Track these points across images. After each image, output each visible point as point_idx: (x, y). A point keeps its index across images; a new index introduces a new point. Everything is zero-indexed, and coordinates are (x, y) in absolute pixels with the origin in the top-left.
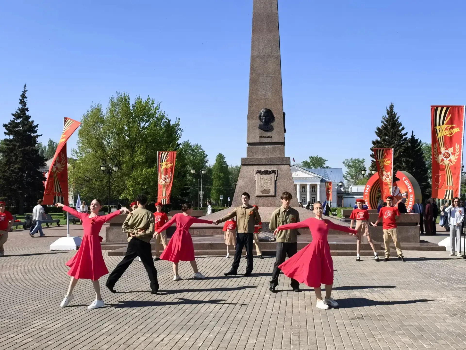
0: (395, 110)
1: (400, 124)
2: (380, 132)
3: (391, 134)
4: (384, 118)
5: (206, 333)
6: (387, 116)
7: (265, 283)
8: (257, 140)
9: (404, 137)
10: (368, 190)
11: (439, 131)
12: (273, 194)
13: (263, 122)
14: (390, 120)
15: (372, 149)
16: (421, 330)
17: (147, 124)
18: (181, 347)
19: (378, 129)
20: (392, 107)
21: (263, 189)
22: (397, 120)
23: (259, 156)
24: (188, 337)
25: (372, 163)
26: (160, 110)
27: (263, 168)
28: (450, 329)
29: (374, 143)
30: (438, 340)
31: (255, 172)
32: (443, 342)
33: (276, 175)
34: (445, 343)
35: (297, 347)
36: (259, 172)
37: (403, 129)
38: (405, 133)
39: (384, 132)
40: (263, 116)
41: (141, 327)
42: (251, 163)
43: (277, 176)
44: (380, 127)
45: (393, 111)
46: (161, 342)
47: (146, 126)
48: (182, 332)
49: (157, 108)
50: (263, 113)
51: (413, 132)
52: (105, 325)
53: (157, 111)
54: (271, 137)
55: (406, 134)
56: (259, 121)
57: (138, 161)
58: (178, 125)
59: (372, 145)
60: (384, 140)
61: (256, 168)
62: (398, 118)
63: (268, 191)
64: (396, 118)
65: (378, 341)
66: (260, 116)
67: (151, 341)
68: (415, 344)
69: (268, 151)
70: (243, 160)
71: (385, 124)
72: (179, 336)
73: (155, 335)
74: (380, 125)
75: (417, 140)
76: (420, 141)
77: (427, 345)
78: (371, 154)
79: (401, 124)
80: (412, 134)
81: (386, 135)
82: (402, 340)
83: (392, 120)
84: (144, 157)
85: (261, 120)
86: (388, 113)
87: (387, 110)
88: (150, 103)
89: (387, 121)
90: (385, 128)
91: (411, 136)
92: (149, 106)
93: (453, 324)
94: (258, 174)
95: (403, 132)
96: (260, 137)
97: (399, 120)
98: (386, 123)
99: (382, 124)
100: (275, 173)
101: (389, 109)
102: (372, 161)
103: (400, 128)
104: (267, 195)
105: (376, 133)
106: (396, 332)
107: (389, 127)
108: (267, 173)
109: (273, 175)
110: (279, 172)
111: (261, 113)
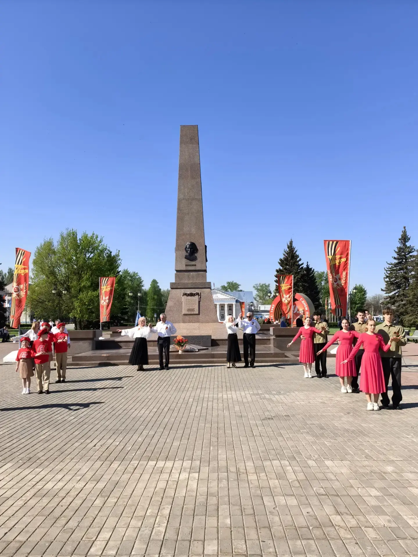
0: (294, 245)
1: (298, 256)
2: (282, 262)
3: (290, 264)
4: (285, 252)
5: (135, 437)
6: (288, 250)
7: (190, 388)
8: (184, 268)
9: (301, 267)
12: (197, 313)
13: (188, 253)
14: (290, 253)
15: (276, 276)
16: (322, 428)
17: (92, 255)
18: (111, 452)
19: (281, 260)
20: (291, 243)
21: (188, 308)
22: (295, 253)
23: (185, 281)
24: (118, 442)
25: (276, 287)
26: (103, 243)
27: (188, 291)
28: (347, 427)
29: (277, 271)
30: (337, 437)
31: (182, 295)
32: (340, 439)
33: (199, 297)
34: (343, 440)
35: (216, 448)
36: (185, 294)
37: (300, 260)
38: (302, 263)
39: (285, 262)
40: (189, 248)
41: (76, 433)
42: (179, 287)
43: (200, 298)
44: (282, 259)
45: (292, 246)
46: (94, 447)
47: (91, 256)
48: (114, 437)
49: (101, 242)
50: (188, 245)
51: (308, 262)
53: (100, 244)
54: (195, 265)
55: (303, 264)
56: (185, 252)
57: (84, 286)
58: (118, 256)
59: (276, 273)
60: (285, 269)
61: (183, 291)
62: (296, 252)
63: (193, 310)
64: (295, 252)
65: (286, 440)
66: (186, 248)
67: (84, 446)
68: (317, 442)
69: (192, 277)
70: (172, 284)
71: (286, 256)
72: (110, 441)
73: (88, 441)
74: (282, 257)
75: (311, 269)
76: (314, 269)
77: (328, 443)
78: (275, 280)
79: (299, 256)
80: (307, 264)
81: (287, 265)
82: (307, 438)
83: (291, 253)
84: (89, 282)
85: (187, 251)
86: (288, 248)
87: (288, 245)
88: (95, 237)
89: (287, 254)
90: (286, 259)
91: (307, 266)
92: (94, 240)
93: (348, 421)
94: (185, 296)
95: (300, 263)
96: (186, 265)
97: (297, 253)
98: (286, 255)
99: (284, 256)
100: (199, 295)
101: (289, 244)
102: (276, 285)
103: (298, 259)
104: (192, 313)
105: (279, 263)
106: (301, 431)
107: (289, 258)
108: (192, 295)
109: (197, 297)
110: (202, 294)
111: (187, 246)
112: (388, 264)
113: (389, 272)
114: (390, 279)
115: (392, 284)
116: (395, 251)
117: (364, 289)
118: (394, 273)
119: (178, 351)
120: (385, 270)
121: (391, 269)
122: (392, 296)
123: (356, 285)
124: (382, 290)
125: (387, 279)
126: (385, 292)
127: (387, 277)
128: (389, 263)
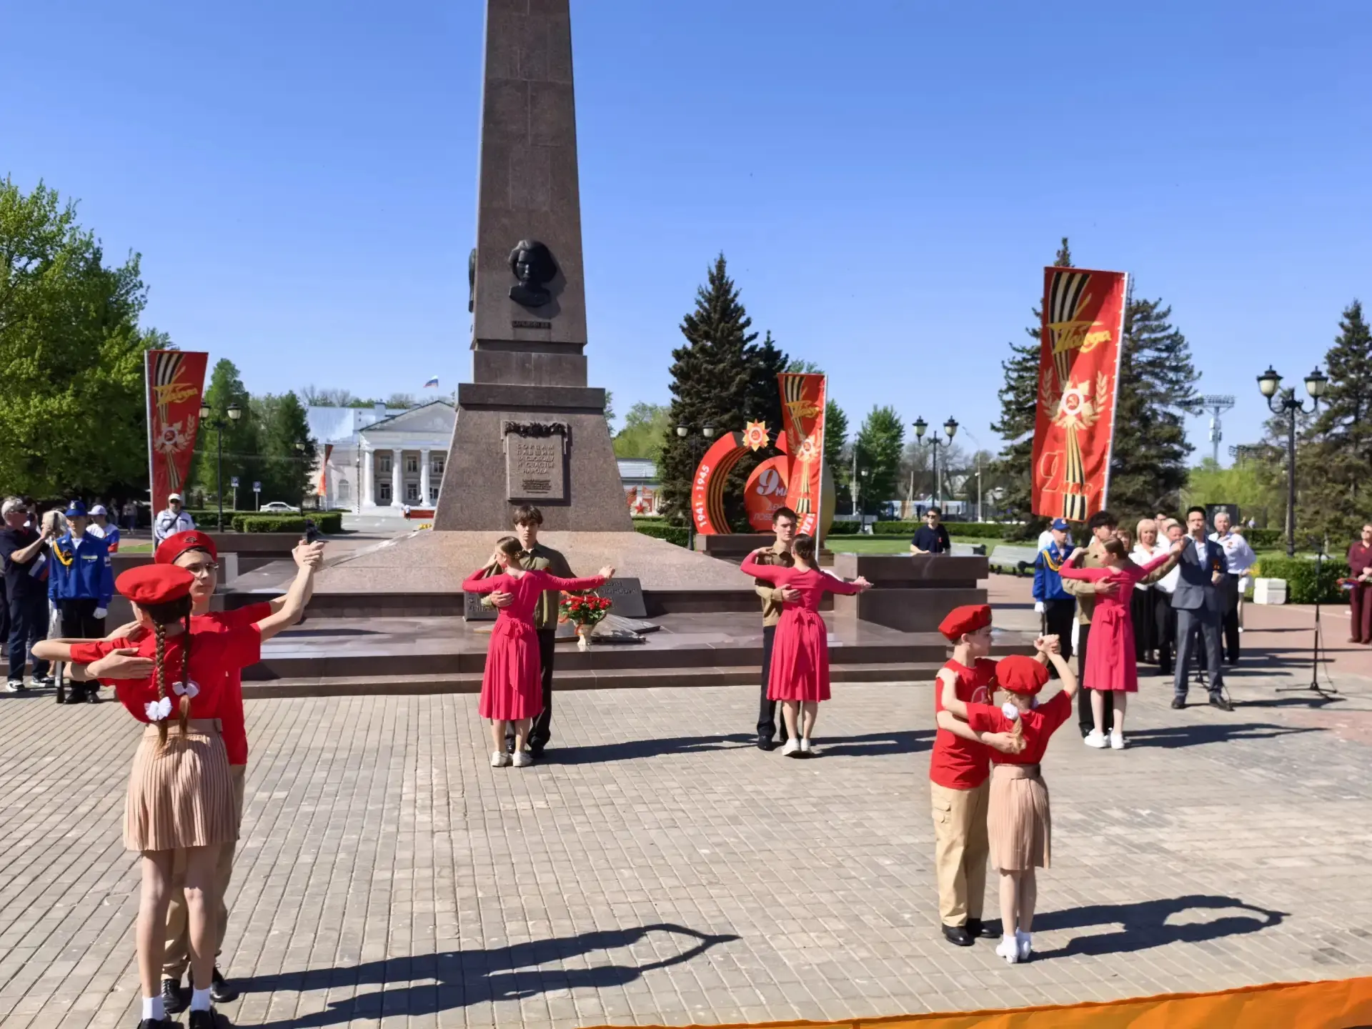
0: (730, 273)
1: (740, 311)
2: (692, 327)
3: (719, 334)
4: (701, 293)
6: (710, 287)
8: (507, 333)
9: (747, 347)
10: (705, 479)
11: (1060, 336)
12: (559, 495)
13: (523, 280)
14: (718, 298)
15: (674, 372)
17: (36, 263)
19: (689, 319)
20: (721, 265)
21: (526, 477)
22: (733, 300)
23: (512, 381)
25: (674, 407)
26: (74, 223)
27: (526, 420)
29: (677, 355)
31: (502, 429)
33: (566, 440)
36: (513, 429)
37: (748, 323)
38: (753, 333)
39: (703, 327)
40: (524, 263)
42: (491, 401)
43: (570, 444)
44: (693, 315)
45: (723, 277)
47: (30, 268)
49: (67, 217)
50: (522, 252)
51: (769, 332)
53: (67, 226)
54: (549, 326)
55: (753, 337)
56: (511, 273)
57: (13, 374)
58: (136, 271)
59: (672, 361)
60: (703, 350)
61: (505, 418)
62: (736, 295)
63: (544, 485)
64: (732, 295)
66: (515, 260)
69: (538, 367)
70: (463, 388)
71: (705, 309)
74: (693, 310)
75: (779, 353)
76: (787, 356)
78: (671, 384)
79: (743, 311)
80: (768, 338)
81: (707, 336)
83: (722, 299)
84: (32, 363)
85: (517, 273)
86: (712, 281)
87: (710, 272)
88: (44, 202)
89: (709, 300)
90: (705, 318)
91: (766, 343)
92: (42, 212)
94: (515, 436)
95: (747, 332)
96: (517, 325)
97: (740, 301)
98: (706, 305)
99: (697, 307)
100: (563, 434)
101: (714, 271)
102: (674, 401)
103: (742, 320)
104: (542, 496)
105: (684, 330)
107: (715, 316)
108: (538, 431)
109: (556, 440)
110: (574, 430)
111: (517, 254)
112: (1014, 349)
113: (1015, 375)
114: (1017, 396)
115: (1020, 409)
116: (1034, 310)
117: (897, 421)
118: (1033, 378)
119: (577, 639)
120: (1005, 367)
121: (1021, 367)
122: (1020, 446)
123: (875, 407)
124: (993, 427)
125: (1010, 396)
126: (1001, 435)
127: (1011, 388)
128: (1016, 346)
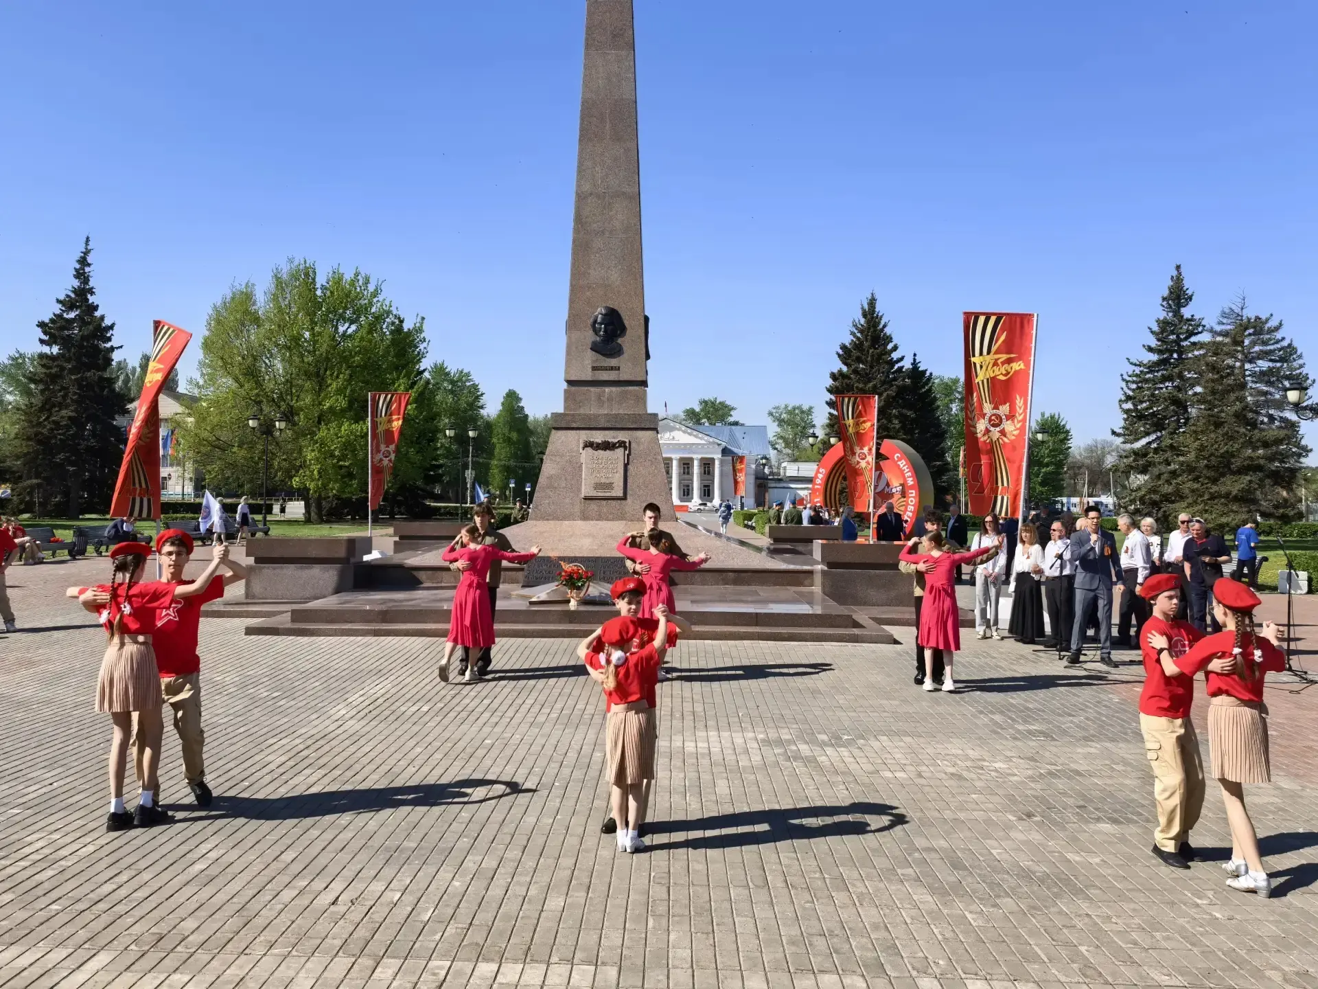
0: (879, 308)
1: (889, 339)
2: (846, 354)
3: (869, 359)
4: (855, 326)
5: (445, 875)
6: (863, 321)
7: (595, 717)
8: (588, 375)
9: (896, 367)
10: (821, 480)
11: (981, 367)
12: (621, 494)
13: (600, 336)
14: (869, 329)
15: (830, 390)
16: (957, 865)
17: (352, 327)
18: (378, 925)
19: (843, 347)
20: (872, 302)
21: (597, 480)
22: (882, 330)
23: (591, 409)
24: (398, 890)
25: (832, 420)
27: (598, 437)
28: (1025, 863)
29: (834, 377)
30: (998, 896)
31: (582, 445)
32: (1007, 903)
33: (627, 452)
34: (1016, 908)
35: (664, 921)
36: (589, 445)
37: (895, 348)
38: (900, 357)
39: (855, 353)
40: (601, 324)
41: (288, 856)
42: (574, 425)
43: (630, 454)
44: (847, 344)
45: (874, 311)
46: (333, 908)
47: (349, 331)
48: (388, 872)
49: (376, 293)
50: (600, 316)
51: (915, 355)
52: (204, 848)
53: (375, 300)
54: (618, 369)
55: (902, 359)
56: (591, 332)
57: (331, 407)
58: (420, 330)
59: (830, 382)
60: (856, 372)
61: (584, 436)
62: (885, 326)
63: (609, 486)
64: (881, 326)
65: (857, 904)
66: (595, 322)
67: (307, 903)
68: (945, 912)
69: (610, 399)
70: (555, 416)
71: (858, 338)
72: (378, 887)
73: (319, 885)
74: (847, 340)
75: (925, 372)
76: (931, 374)
77: (975, 916)
78: (828, 400)
79: (891, 338)
80: (915, 360)
81: (859, 360)
82: (915, 897)
83: (872, 330)
84: (344, 398)
85: (596, 331)
86: (865, 315)
87: (862, 308)
88: (360, 283)
89: (861, 332)
90: (858, 346)
91: (913, 364)
92: (358, 290)
93: (1028, 843)
94: (589, 450)
95: (895, 356)
96: (594, 369)
97: (888, 331)
98: (859, 335)
99: (852, 337)
100: (625, 448)
101: (866, 307)
102: (830, 413)
103: (890, 347)
104: (608, 494)
105: (839, 355)
106: (899, 871)
107: (866, 344)
108: (607, 446)
109: (620, 452)
110: (633, 445)
111: (597, 317)
112: (1131, 363)
113: (1134, 386)
114: (1135, 405)
115: (1141, 417)
116: (1150, 328)
117: (1064, 426)
118: (1149, 389)
119: (569, 601)
120: (1123, 380)
121: (1140, 380)
122: (1139, 449)
123: (1043, 415)
124: (1114, 433)
125: (1129, 406)
126: (1121, 439)
127: (1128, 398)
128: (1135, 361)
